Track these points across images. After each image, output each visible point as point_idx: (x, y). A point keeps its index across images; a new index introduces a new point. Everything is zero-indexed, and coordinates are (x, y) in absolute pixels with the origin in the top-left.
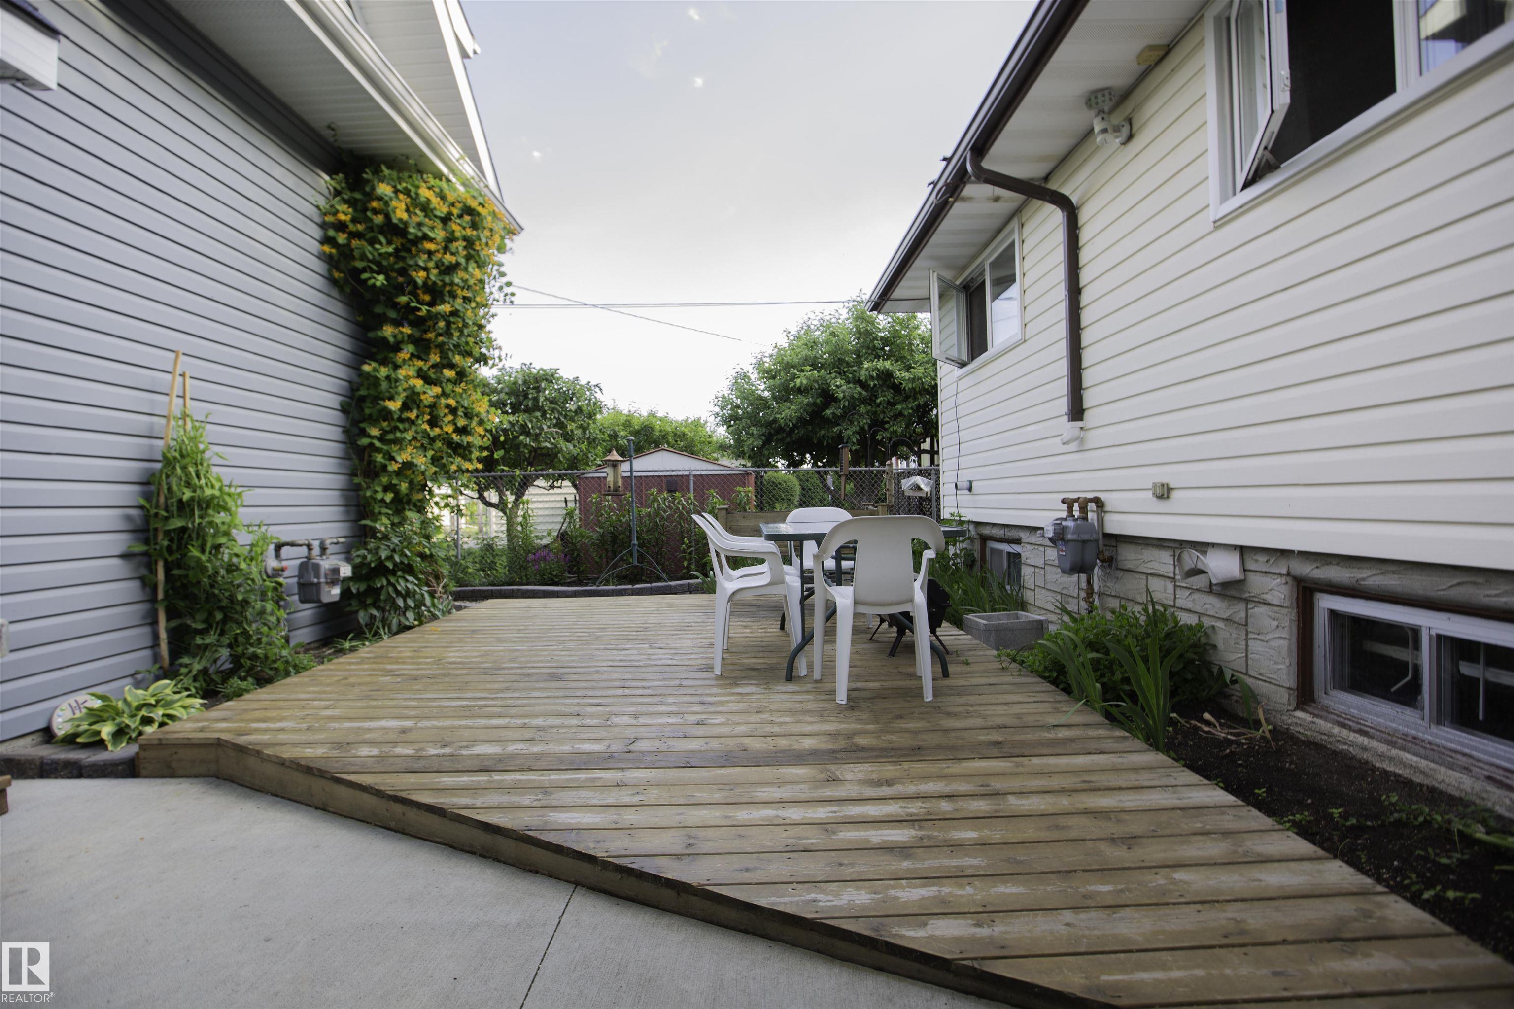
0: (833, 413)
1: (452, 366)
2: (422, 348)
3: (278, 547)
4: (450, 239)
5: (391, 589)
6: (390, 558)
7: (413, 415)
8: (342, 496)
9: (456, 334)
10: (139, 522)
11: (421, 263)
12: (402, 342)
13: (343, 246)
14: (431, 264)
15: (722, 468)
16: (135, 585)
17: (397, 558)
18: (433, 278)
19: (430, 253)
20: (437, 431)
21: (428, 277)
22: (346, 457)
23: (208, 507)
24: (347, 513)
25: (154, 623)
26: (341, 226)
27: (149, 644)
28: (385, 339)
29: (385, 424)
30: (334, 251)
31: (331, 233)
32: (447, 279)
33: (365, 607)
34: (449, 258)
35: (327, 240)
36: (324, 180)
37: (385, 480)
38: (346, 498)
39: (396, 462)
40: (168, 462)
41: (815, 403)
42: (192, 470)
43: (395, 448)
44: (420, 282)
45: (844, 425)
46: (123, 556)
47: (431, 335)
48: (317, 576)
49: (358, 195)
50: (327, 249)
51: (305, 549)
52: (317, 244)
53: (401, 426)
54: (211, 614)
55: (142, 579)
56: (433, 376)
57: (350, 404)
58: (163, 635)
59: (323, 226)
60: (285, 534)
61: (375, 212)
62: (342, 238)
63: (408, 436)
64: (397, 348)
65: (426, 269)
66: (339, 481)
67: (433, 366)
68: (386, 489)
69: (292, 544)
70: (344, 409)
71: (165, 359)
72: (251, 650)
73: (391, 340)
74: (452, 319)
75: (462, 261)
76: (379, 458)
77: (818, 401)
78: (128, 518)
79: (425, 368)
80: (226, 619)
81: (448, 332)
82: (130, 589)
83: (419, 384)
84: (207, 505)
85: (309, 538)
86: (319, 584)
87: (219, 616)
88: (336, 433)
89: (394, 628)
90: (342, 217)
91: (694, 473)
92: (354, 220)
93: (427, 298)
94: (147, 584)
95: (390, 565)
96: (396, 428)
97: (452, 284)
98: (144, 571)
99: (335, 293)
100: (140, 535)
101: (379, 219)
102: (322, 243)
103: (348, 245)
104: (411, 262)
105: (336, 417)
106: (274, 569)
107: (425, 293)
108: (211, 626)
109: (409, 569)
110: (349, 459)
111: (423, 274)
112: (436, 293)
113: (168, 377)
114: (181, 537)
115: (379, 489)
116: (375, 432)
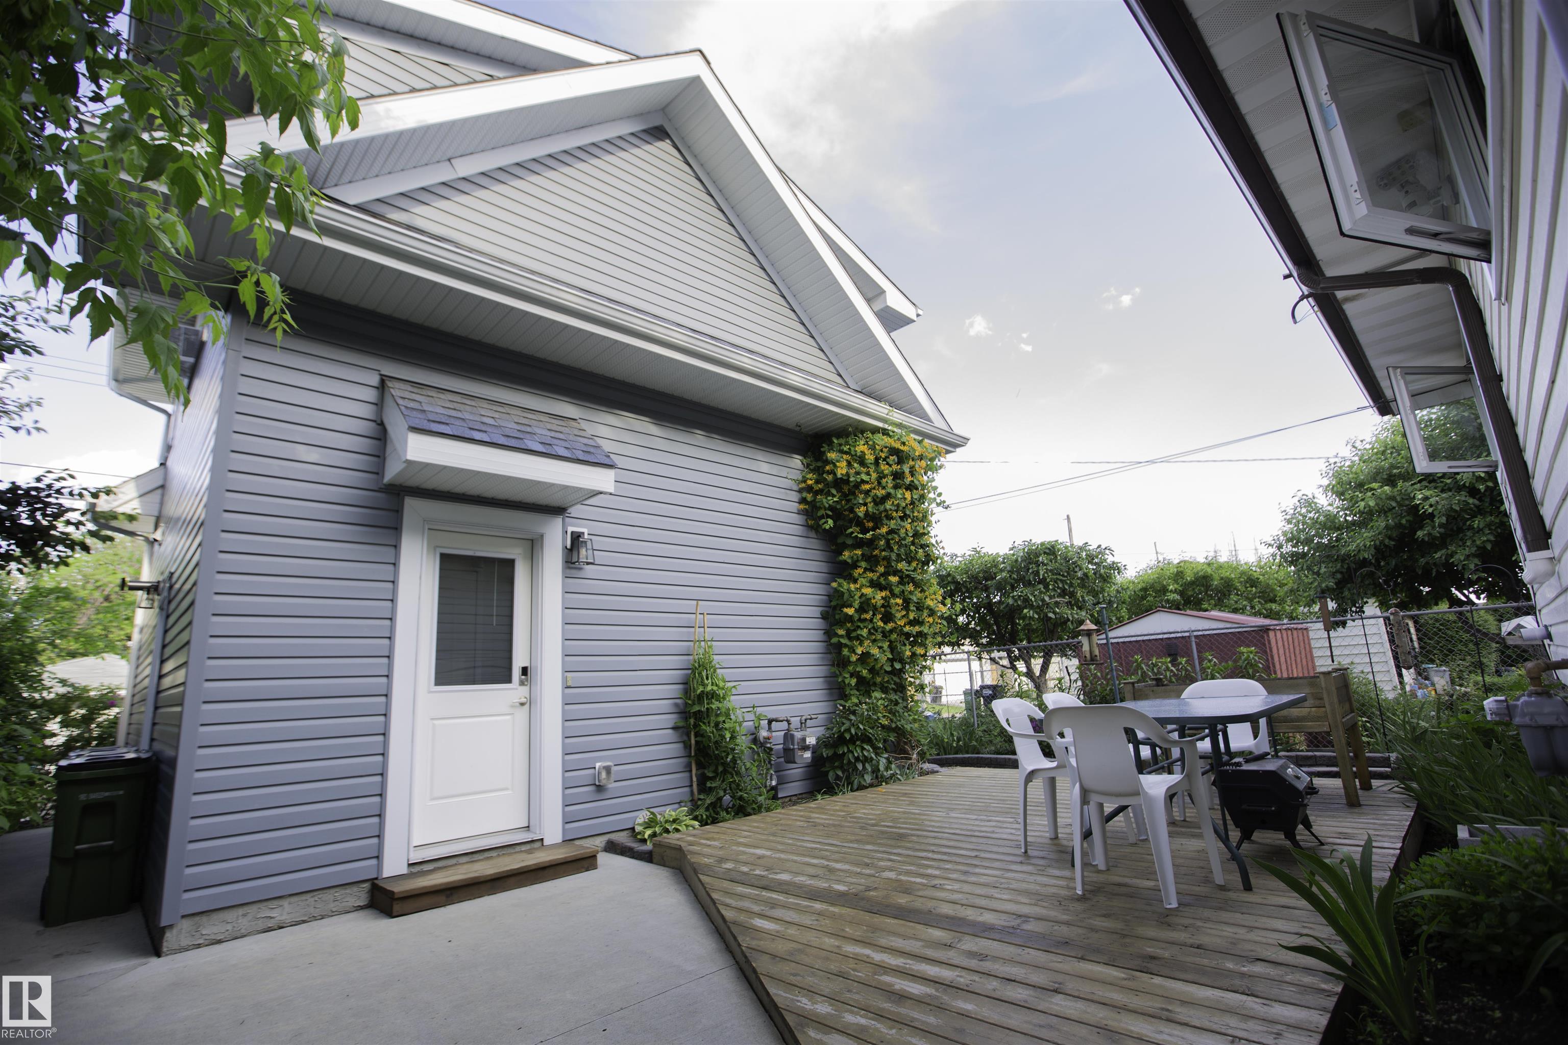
0: (1429, 534)
1: (896, 572)
2: (872, 561)
3: (770, 722)
4: (881, 476)
5: (850, 756)
6: (848, 730)
7: (868, 616)
8: (826, 681)
9: (895, 548)
10: (682, 707)
11: (861, 501)
12: (858, 561)
13: (811, 502)
14: (869, 500)
15: (1229, 625)
16: (680, 745)
17: (853, 731)
18: (870, 509)
19: (867, 493)
20: (890, 626)
21: (867, 510)
22: (828, 652)
23: (712, 697)
24: (831, 694)
25: (691, 771)
26: (809, 489)
27: (688, 784)
28: (845, 562)
29: (849, 625)
30: (807, 507)
31: (804, 494)
32: (882, 508)
33: (834, 768)
34: (881, 493)
35: (803, 501)
36: (797, 461)
37: (851, 668)
38: (829, 683)
39: (856, 654)
40: (693, 670)
41: (1399, 526)
42: (704, 674)
43: (856, 643)
44: (861, 515)
45: (1452, 548)
46: (673, 728)
47: (876, 552)
48: (793, 744)
49: (819, 464)
50: (802, 507)
51: (785, 723)
52: (797, 504)
53: (862, 625)
54: (717, 768)
55: (684, 742)
56: (883, 582)
57: (827, 612)
58: (694, 779)
59: (800, 491)
60: (771, 712)
61: (829, 473)
62: (809, 497)
63: (864, 632)
64: (855, 566)
65: (865, 504)
66: (822, 671)
67: (882, 575)
68: (852, 675)
69: (777, 721)
70: (824, 616)
71: (690, 606)
72: (740, 793)
73: (849, 561)
74: (890, 537)
75: (892, 491)
76: (845, 652)
77: (1404, 521)
78: (676, 705)
79: (875, 578)
80: (725, 772)
81: (889, 547)
82: (676, 749)
83: (868, 591)
84: (713, 696)
85: (788, 716)
86: (793, 749)
87: (720, 769)
88: (819, 635)
89: (855, 787)
90: (810, 482)
91: (1195, 633)
92: (817, 482)
93: (871, 524)
94: (687, 746)
95: (848, 736)
96: (859, 627)
97: (886, 510)
98: (685, 738)
99: (813, 534)
100: (683, 715)
101: (830, 478)
102: (800, 503)
103: (814, 500)
104: (855, 502)
105: (818, 623)
106: (764, 738)
107: (868, 521)
108: (717, 775)
109: (866, 739)
110: (830, 653)
111: (863, 509)
112: (877, 520)
113: (694, 616)
114: (699, 716)
115: (847, 676)
116: (841, 632)
